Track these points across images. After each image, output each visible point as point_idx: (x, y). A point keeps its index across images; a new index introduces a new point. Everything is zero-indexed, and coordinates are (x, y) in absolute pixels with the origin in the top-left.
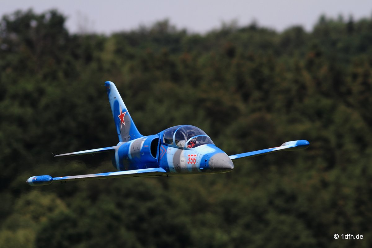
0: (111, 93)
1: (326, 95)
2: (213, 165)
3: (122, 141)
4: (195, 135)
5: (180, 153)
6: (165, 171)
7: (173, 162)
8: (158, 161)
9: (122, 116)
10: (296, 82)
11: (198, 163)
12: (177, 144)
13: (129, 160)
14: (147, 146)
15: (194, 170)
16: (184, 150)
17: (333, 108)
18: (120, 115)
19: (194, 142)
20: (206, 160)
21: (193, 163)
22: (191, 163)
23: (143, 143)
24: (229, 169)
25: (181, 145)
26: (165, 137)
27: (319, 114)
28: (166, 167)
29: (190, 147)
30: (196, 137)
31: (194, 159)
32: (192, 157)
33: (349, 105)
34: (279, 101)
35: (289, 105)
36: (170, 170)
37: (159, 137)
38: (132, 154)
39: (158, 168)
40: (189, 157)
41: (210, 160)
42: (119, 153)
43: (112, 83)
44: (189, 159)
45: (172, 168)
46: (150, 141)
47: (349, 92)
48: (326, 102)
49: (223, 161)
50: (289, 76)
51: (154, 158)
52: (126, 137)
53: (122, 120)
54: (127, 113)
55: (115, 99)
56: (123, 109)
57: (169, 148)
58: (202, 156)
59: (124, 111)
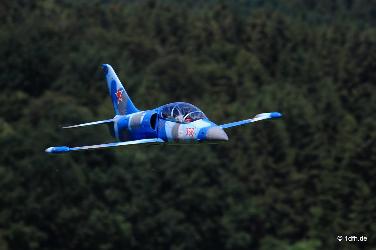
0: (109, 74)
1: (230, 41)
2: (210, 137)
3: (119, 115)
4: (191, 112)
5: (178, 127)
6: (163, 141)
7: (172, 134)
8: (157, 133)
9: (119, 93)
10: (205, 29)
11: (196, 136)
12: (175, 119)
13: (129, 131)
14: (147, 120)
15: (192, 140)
16: (181, 124)
17: (236, 52)
18: (118, 93)
19: (190, 117)
20: (203, 133)
21: (191, 135)
22: (189, 135)
23: (142, 117)
24: (225, 140)
25: (178, 119)
26: (162, 112)
27: (224, 57)
28: (165, 138)
29: (187, 122)
30: (192, 113)
31: (192, 132)
32: (190, 130)
33: (248, 49)
34: (191, 45)
35: (199, 48)
36: (169, 140)
37: (157, 112)
38: (131, 126)
39: (156, 139)
40: (187, 130)
41: (207, 133)
42: (118, 125)
43: (109, 66)
44: (187, 132)
45: (171, 139)
46: (150, 116)
47: (249, 39)
48: (230, 47)
49: (219, 133)
50: (200, 24)
51: (153, 130)
52: (123, 112)
53: (120, 97)
54: (123, 91)
55: (112, 80)
56: (120, 88)
57: (167, 122)
58: (199, 130)
59: (121, 89)
